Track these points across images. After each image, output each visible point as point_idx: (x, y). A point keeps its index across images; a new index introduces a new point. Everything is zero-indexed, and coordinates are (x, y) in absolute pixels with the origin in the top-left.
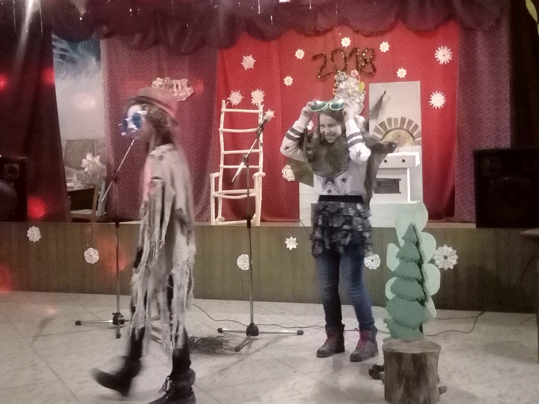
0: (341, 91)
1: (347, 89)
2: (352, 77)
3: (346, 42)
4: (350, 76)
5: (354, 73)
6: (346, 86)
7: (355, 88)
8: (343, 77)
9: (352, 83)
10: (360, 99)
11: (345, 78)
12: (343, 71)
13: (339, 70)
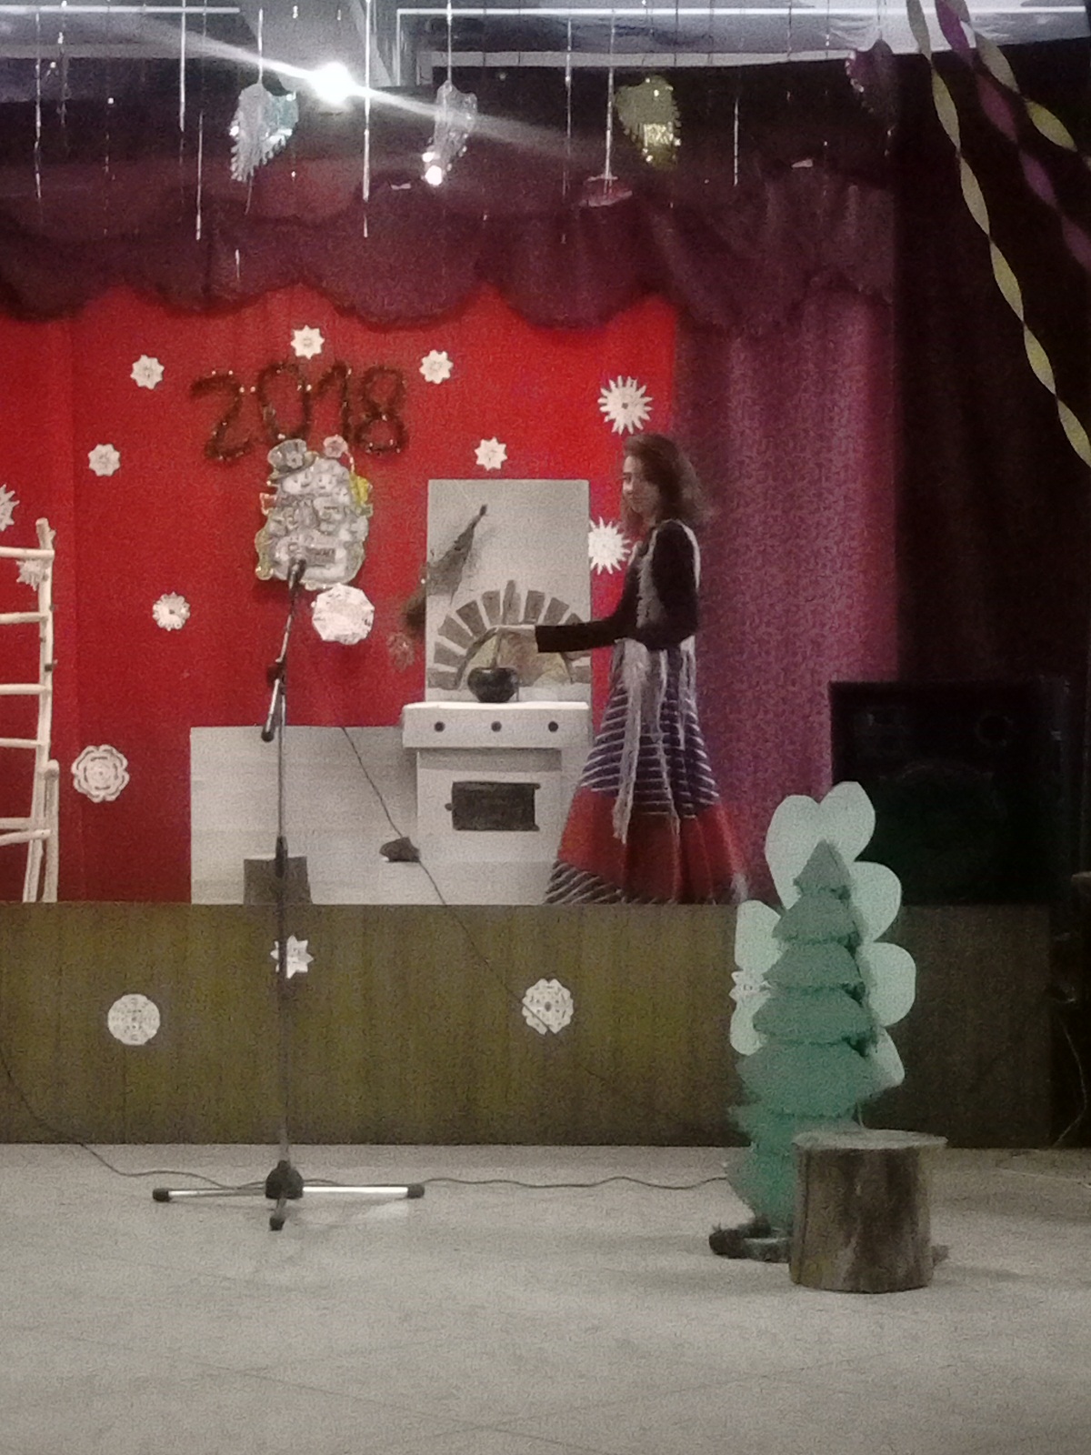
0: (292, 500)
1: (311, 496)
2: (329, 458)
3: (308, 343)
4: (322, 455)
5: (335, 447)
6: (305, 486)
7: (338, 494)
8: (299, 457)
9: (326, 479)
10: (353, 533)
11: (304, 460)
12: (294, 436)
13: (283, 433)
